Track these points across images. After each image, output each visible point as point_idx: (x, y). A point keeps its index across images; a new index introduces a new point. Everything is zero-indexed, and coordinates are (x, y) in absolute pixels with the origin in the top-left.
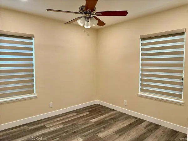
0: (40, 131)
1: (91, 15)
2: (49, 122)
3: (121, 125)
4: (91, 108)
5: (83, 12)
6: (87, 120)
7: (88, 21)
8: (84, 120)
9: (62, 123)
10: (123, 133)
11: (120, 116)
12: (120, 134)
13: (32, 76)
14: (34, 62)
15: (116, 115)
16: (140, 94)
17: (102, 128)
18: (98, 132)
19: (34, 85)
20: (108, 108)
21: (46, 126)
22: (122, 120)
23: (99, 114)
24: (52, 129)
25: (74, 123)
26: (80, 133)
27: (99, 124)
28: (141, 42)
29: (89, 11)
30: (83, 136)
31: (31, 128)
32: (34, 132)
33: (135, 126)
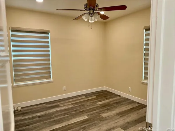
0: (55, 109)
1: (94, 11)
2: (62, 102)
3: (123, 108)
4: (99, 93)
5: (88, 9)
6: (94, 102)
7: (91, 17)
8: (91, 103)
9: (72, 104)
10: (124, 115)
11: (124, 101)
12: (121, 115)
13: (49, 64)
14: (50, 53)
15: (120, 100)
16: (143, 81)
17: (106, 110)
18: (102, 112)
19: (50, 71)
20: (114, 94)
21: (59, 105)
22: (125, 105)
23: (105, 98)
24: (64, 108)
25: (83, 104)
26: (87, 112)
27: (103, 106)
28: (145, 33)
29: (92, 8)
30: (88, 115)
31: (48, 106)
32: (50, 109)
33: (136, 110)
